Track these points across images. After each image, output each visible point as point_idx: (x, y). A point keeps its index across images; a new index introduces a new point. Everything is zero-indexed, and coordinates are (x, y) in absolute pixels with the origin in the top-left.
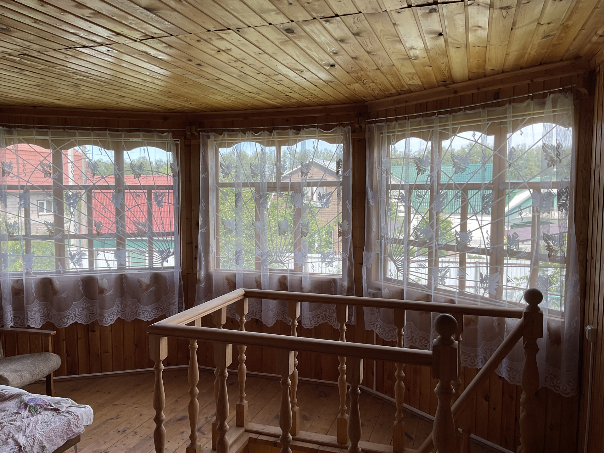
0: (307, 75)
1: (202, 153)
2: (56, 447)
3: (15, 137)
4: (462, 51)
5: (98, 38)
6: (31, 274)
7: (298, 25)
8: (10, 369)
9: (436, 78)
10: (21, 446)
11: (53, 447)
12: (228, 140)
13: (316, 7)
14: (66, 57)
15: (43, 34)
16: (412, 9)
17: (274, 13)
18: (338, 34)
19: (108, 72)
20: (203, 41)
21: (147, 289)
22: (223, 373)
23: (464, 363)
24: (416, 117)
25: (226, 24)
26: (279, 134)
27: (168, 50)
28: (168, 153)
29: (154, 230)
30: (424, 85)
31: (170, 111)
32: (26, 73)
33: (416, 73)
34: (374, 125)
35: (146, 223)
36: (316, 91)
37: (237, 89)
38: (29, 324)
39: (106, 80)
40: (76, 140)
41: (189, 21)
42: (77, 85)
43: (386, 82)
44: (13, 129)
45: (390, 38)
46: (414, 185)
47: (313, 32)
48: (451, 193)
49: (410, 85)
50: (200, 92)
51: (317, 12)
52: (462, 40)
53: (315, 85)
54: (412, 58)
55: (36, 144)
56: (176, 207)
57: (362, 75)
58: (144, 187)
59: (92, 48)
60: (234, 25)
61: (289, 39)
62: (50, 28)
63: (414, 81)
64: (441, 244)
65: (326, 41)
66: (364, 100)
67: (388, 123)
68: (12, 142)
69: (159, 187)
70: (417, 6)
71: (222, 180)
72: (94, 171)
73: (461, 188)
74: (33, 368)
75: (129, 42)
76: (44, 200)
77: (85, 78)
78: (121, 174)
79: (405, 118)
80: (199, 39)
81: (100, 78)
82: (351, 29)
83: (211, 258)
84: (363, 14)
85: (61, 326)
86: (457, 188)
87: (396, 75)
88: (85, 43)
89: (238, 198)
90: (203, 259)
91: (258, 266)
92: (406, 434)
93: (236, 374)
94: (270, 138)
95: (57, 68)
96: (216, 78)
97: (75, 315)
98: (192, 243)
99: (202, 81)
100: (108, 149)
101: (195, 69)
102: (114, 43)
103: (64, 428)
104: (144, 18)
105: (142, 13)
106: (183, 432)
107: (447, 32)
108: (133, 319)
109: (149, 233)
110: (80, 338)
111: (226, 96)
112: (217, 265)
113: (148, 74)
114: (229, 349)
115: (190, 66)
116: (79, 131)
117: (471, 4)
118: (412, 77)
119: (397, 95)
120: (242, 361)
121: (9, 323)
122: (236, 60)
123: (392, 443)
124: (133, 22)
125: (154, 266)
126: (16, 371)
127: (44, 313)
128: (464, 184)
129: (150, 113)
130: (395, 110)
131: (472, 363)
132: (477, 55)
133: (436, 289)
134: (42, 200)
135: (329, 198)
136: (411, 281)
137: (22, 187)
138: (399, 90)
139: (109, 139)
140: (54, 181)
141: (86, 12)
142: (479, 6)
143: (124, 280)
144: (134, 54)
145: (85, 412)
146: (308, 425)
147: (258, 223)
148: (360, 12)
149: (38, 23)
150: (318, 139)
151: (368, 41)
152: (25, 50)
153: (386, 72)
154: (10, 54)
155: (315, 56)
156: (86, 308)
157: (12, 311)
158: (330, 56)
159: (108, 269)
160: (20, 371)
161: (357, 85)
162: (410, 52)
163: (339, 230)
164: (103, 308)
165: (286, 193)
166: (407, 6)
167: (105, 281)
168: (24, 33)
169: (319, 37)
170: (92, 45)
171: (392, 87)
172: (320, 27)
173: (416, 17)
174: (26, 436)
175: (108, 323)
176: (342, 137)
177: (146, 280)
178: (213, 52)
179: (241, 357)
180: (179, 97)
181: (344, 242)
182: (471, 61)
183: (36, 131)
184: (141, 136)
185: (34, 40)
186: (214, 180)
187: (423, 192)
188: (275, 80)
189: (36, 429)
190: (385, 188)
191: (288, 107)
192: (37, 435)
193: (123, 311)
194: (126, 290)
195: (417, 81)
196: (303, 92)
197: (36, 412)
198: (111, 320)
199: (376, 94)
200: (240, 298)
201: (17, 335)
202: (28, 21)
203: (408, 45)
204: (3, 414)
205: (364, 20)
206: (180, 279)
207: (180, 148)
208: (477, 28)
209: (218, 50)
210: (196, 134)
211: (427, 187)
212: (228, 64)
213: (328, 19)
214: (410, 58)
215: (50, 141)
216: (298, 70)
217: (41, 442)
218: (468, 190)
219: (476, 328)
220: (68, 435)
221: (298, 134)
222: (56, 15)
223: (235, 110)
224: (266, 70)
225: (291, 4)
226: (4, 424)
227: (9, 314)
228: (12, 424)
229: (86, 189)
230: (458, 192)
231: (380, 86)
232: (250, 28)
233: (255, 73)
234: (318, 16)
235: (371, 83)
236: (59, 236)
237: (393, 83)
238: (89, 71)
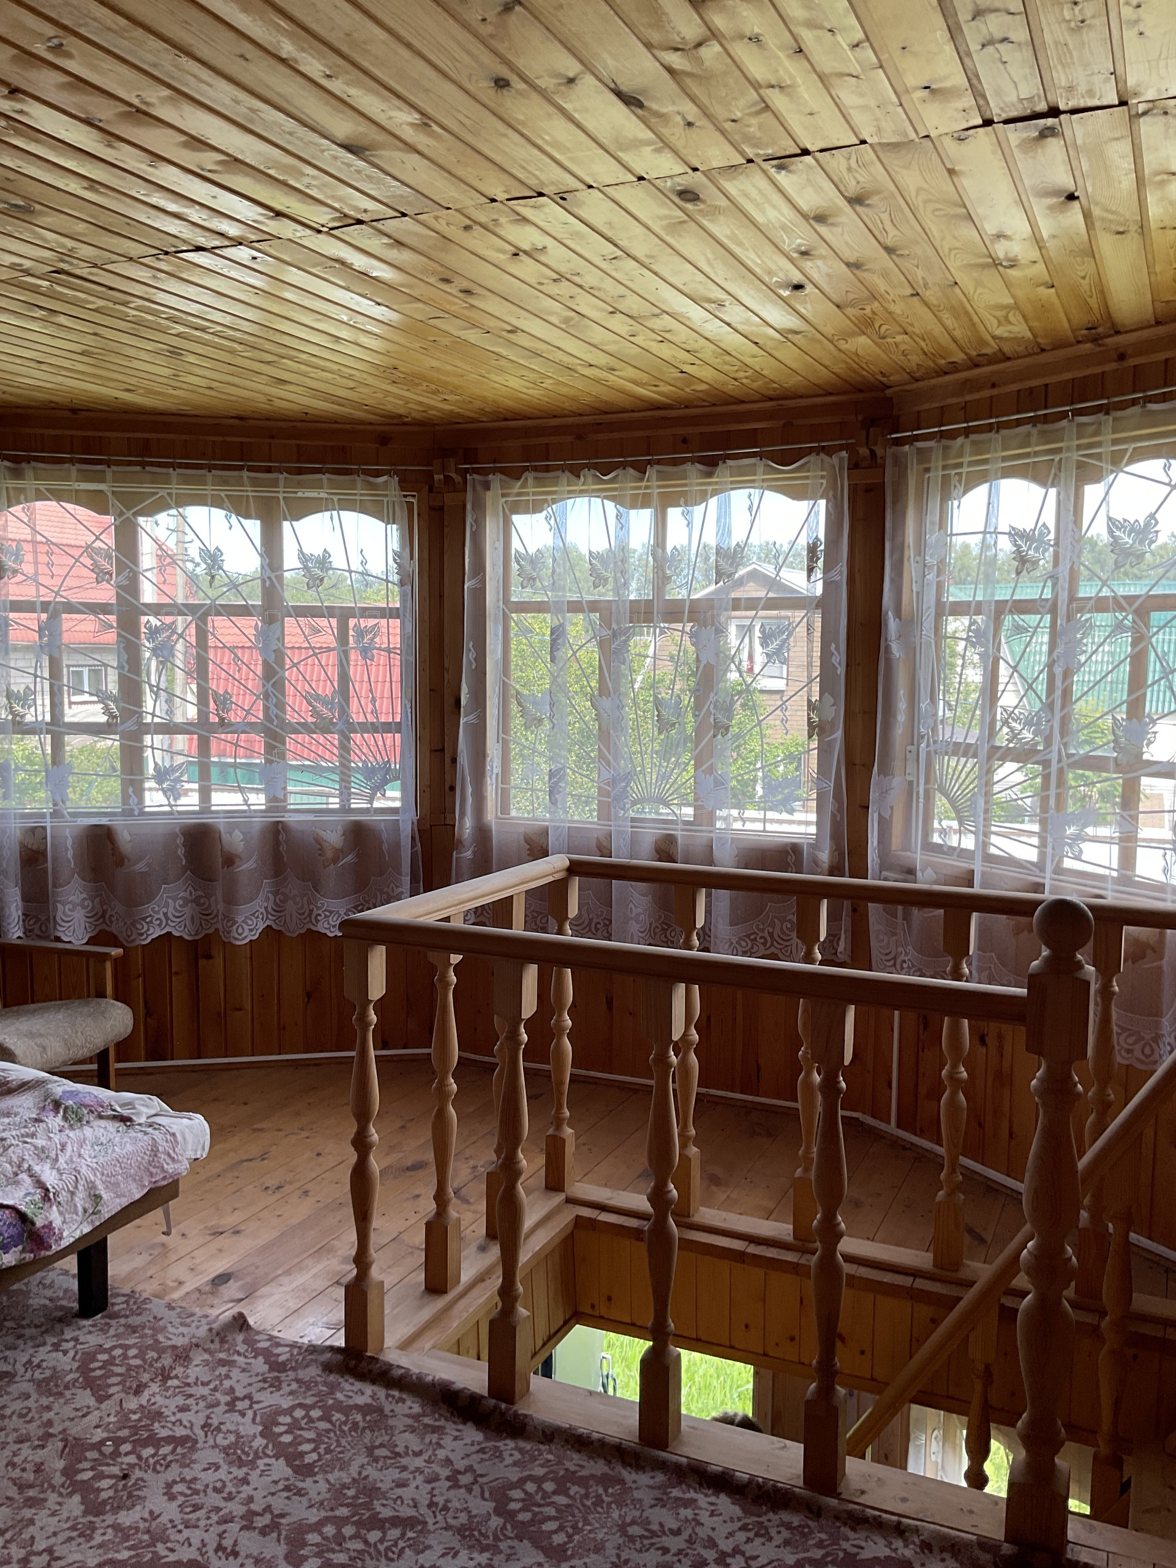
0: (734, 314)
1: (472, 526)
2: (125, 1202)
3: (30, 483)
4: (1132, 241)
5: (230, 225)
6: (63, 816)
7: (710, 179)
8: (17, 1029)
9: (1069, 321)
10: (47, 1190)
11: (118, 1200)
12: (534, 494)
13: (752, 130)
14: (154, 277)
15: (105, 219)
16: (994, 130)
17: (649, 149)
18: (808, 201)
19: (250, 314)
20: (478, 227)
21: (336, 860)
22: (514, 1036)
23: (1125, 1055)
24: (1019, 423)
25: (532, 182)
26: (662, 476)
27: (393, 254)
28: (389, 526)
29: (354, 716)
30: (1039, 340)
31: (395, 421)
32: (62, 319)
33: (1016, 306)
34: (907, 447)
35: (333, 699)
36: (759, 361)
37: (559, 356)
38: (59, 934)
39: (246, 337)
40: (169, 494)
41: (446, 175)
42: (175, 353)
43: (937, 330)
44: (24, 465)
45: (940, 210)
46: (1009, 604)
47: (746, 196)
48: (1103, 619)
49: (1001, 338)
50: (469, 368)
51: (756, 144)
52: (1129, 211)
53: (756, 343)
54: (1001, 265)
55: (77, 502)
56: (407, 660)
57: (873, 313)
58: (330, 612)
59: (217, 251)
60: (553, 183)
61: (686, 218)
62: (124, 202)
63: (1010, 328)
64: (1073, 755)
65: (779, 219)
66: (881, 383)
67: (945, 442)
68: (22, 497)
69: (366, 612)
70: (1006, 122)
71: (518, 595)
72: (213, 567)
73: (1131, 605)
74: (69, 1031)
75: (303, 234)
76: (82, 666)
77: (197, 333)
78: (276, 577)
79: (990, 428)
80: (468, 222)
81: (231, 333)
82: (842, 188)
83: (489, 788)
84: (871, 145)
85: (134, 940)
86: (1122, 609)
87: (962, 313)
88: (202, 241)
89: (558, 637)
90: (469, 790)
91: (605, 811)
92: (970, 1231)
93: (547, 1075)
94: (639, 488)
95: (132, 305)
96: (509, 328)
97: (165, 914)
98: (443, 750)
99: (473, 336)
100: (247, 516)
101: (458, 305)
102: (267, 237)
103: (143, 1158)
104: (340, 170)
105: (335, 158)
106: (418, 1196)
107: (1090, 189)
108: (303, 931)
109: (340, 724)
110: (176, 973)
111: (532, 376)
112: (505, 807)
113: (345, 318)
114: (531, 976)
115: (447, 296)
116: (179, 471)
117: (1145, 113)
118: (1006, 318)
119: (969, 368)
120: (561, 1030)
121: (15, 933)
122: (556, 276)
123: (932, 1247)
124: (313, 183)
125: (353, 806)
126: (31, 1035)
127: (93, 909)
128: (1138, 597)
129: (348, 427)
130: (964, 408)
131: (1147, 1057)
132: (1172, 252)
133: (1059, 870)
134: (79, 666)
135: (789, 636)
136: (993, 850)
137: (45, 606)
138: (974, 353)
139: (250, 492)
140: (117, 593)
141: (208, 160)
142: (1169, 117)
143: (282, 837)
144: (314, 266)
145: (190, 1128)
146: (723, 1197)
147: (605, 702)
148: (863, 142)
149: (97, 191)
150: (762, 488)
151: (885, 217)
152: (63, 261)
153: (935, 302)
154: (28, 272)
155: (754, 261)
156: (192, 901)
157: (20, 903)
158: (791, 260)
159: (245, 808)
160: (41, 1035)
161: (863, 340)
162: (996, 246)
163: (809, 719)
164: (231, 900)
165: (679, 626)
166: (980, 122)
167: (238, 835)
168: (63, 216)
169: (763, 212)
170: (217, 243)
171: (953, 346)
172: (764, 183)
173: (1007, 151)
174: (58, 1170)
175: (244, 939)
176: (824, 482)
177: (334, 838)
178: (501, 256)
179: (560, 1020)
180: (416, 381)
181: (824, 751)
182: (1158, 269)
183: (78, 470)
184: (325, 481)
185: (85, 235)
186: (498, 593)
187: (1032, 619)
188: (653, 331)
189: (80, 1155)
190: (933, 610)
191: (686, 407)
192: (84, 1170)
193: (278, 910)
194: (285, 859)
195: (1019, 329)
196: (726, 363)
197: (80, 1120)
198: (251, 930)
199: (914, 365)
200: (558, 876)
201: (31, 954)
202: (74, 186)
203: (990, 228)
204: (6, 1120)
205: (872, 163)
206: (413, 838)
207: (419, 515)
208: (1165, 177)
209: (514, 250)
210: (457, 478)
211: (1043, 607)
212: (538, 287)
213: (782, 161)
214: (996, 264)
215: (110, 495)
216: (710, 301)
217: (91, 1187)
218: (1148, 613)
219: (1160, 968)
220: (151, 1175)
221: (710, 475)
222: (139, 169)
223: (555, 417)
224: (632, 304)
225: (690, 124)
226: (8, 1142)
227: (13, 907)
228: (26, 1142)
229: (193, 614)
230: (1125, 618)
231: (923, 344)
232: (591, 190)
233: (603, 310)
234: (758, 155)
235: (899, 333)
236: (130, 725)
237: (958, 333)
238: (208, 313)
